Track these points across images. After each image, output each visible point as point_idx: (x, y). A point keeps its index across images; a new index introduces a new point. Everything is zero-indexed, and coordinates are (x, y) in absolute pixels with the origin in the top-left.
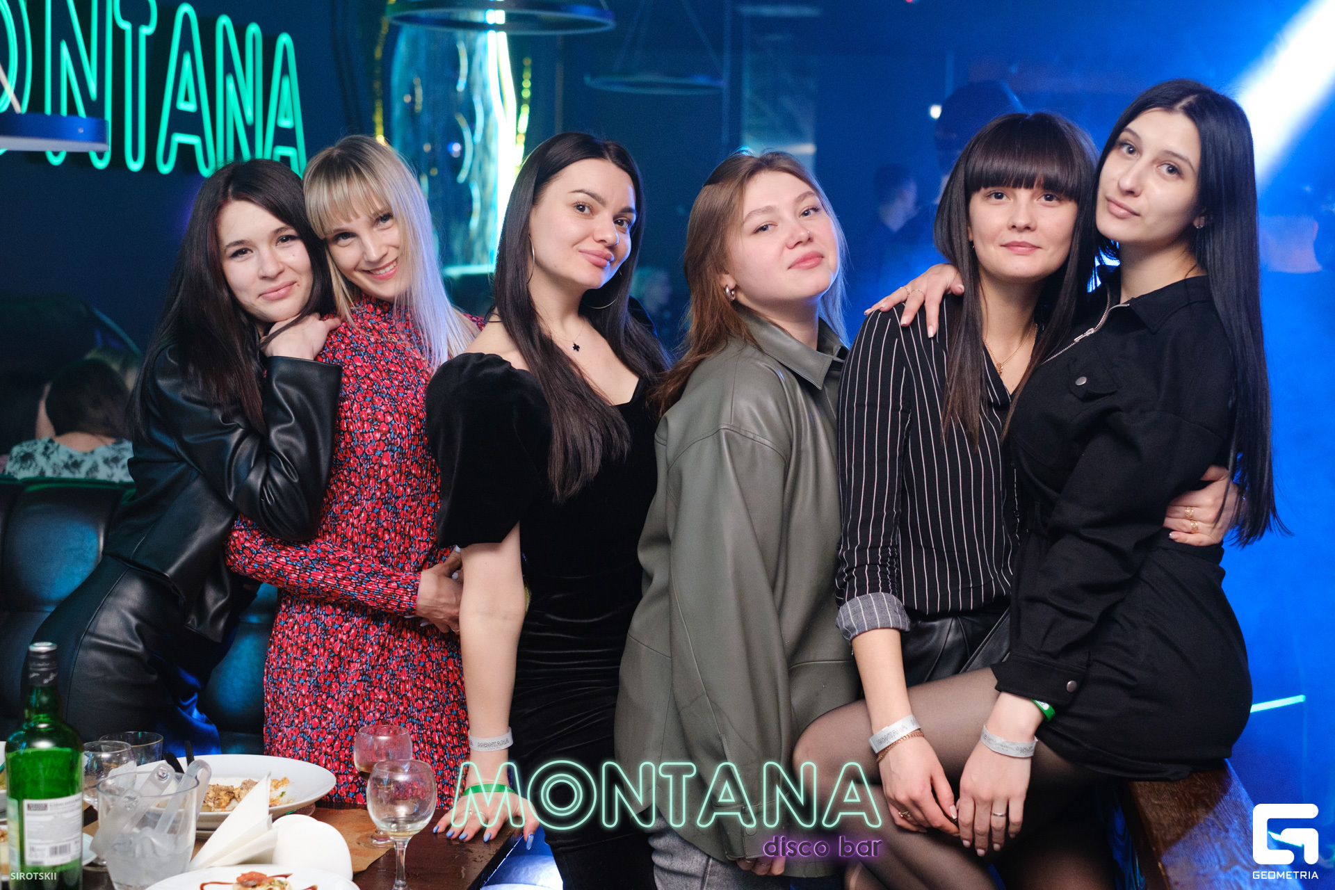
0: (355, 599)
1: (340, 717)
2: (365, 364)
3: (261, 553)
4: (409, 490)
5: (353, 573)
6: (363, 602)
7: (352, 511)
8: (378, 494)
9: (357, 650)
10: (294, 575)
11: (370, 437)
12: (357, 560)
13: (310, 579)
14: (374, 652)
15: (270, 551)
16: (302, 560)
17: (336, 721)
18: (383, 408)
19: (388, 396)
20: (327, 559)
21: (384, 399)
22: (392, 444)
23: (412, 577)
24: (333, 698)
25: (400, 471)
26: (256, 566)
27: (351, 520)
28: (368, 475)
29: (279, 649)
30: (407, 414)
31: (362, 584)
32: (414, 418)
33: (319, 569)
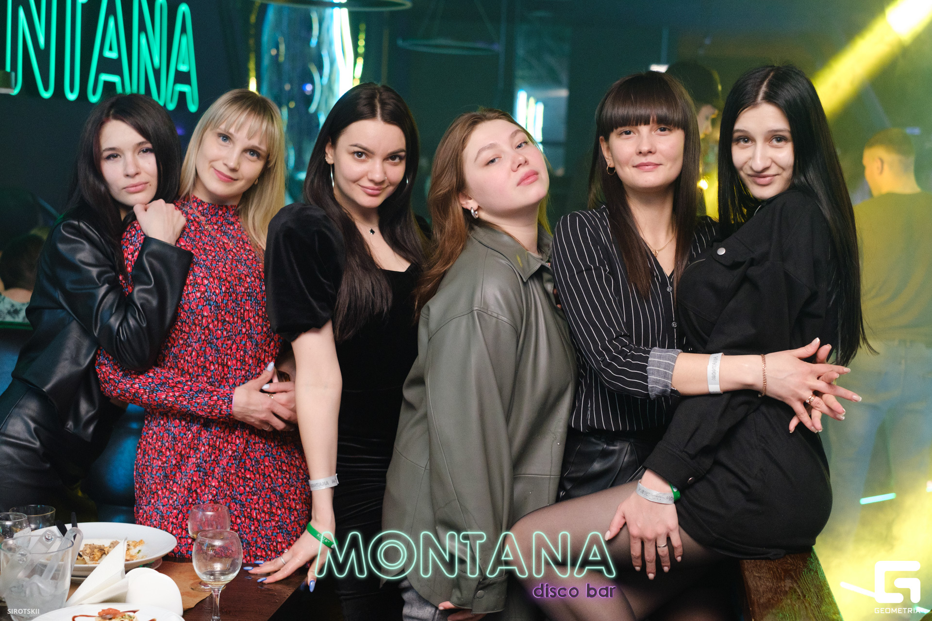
0: (190, 410)
1: (182, 497)
2: (188, 244)
3: (122, 382)
4: (225, 333)
5: (186, 392)
6: (195, 412)
7: (186, 351)
8: (203, 337)
9: (193, 449)
10: (145, 396)
11: (193, 296)
12: (189, 383)
13: (157, 398)
14: (205, 451)
15: (128, 380)
16: (150, 385)
17: (179, 500)
18: (201, 275)
20: (167, 383)
22: (209, 300)
23: (228, 391)
24: (177, 483)
25: (217, 320)
26: (119, 391)
27: (186, 358)
28: (195, 324)
29: (144, 452)
30: (218, 278)
31: (193, 399)
32: (224, 280)
33: (162, 391)
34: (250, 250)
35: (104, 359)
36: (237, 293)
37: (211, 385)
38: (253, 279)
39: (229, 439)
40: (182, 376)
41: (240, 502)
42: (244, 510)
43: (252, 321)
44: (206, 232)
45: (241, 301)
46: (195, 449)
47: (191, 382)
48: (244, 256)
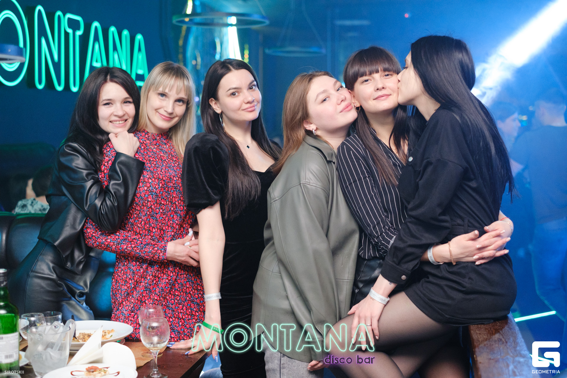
0: (140, 255)
3: (100, 238)
5: (139, 244)
6: (143, 256)
7: (138, 221)
8: (148, 213)
10: (114, 247)
11: (142, 189)
12: (140, 239)
13: (121, 248)
14: (150, 279)
15: (104, 237)
16: (117, 240)
19: (150, 171)
20: (127, 239)
21: (148, 172)
22: (152, 192)
23: (164, 245)
24: (134, 297)
25: (157, 203)
26: (98, 243)
27: (138, 225)
28: (143, 205)
29: (116, 281)
30: (158, 178)
31: (143, 249)
32: (161, 180)
33: (124, 244)
34: (176, 161)
35: (90, 225)
36: (168, 187)
37: (153, 241)
38: (177, 178)
39: (164, 272)
40: (136, 235)
41: (171, 309)
42: (174, 313)
43: (177, 203)
44: (150, 150)
45: (171, 192)
46: (144, 277)
47: (141, 239)
48: (173, 164)
